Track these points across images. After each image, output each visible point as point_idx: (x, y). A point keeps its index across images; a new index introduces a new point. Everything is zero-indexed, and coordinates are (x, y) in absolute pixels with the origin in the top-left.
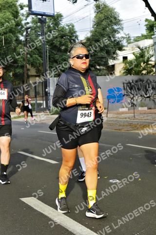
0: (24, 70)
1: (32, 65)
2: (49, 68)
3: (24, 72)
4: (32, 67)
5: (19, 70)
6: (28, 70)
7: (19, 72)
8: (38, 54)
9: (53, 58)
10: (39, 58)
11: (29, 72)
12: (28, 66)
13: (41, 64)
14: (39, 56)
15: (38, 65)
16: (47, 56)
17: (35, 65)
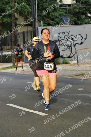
0: (12, 19)
1: (21, 14)
2: (38, 16)
3: (12, 22)
4: (20, 16)
5: (7, 19)
6: (16, 19)
7: (7, 21)
8: (26, 3)
9: (41, 6)
10: (28, 6)
11: (17, 21)
12: (16, 15)
13: (30, 13)
14: (28, 5)
15: (27, 14)
16: (35, 4)
17: (23, 13)
